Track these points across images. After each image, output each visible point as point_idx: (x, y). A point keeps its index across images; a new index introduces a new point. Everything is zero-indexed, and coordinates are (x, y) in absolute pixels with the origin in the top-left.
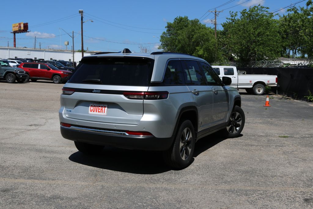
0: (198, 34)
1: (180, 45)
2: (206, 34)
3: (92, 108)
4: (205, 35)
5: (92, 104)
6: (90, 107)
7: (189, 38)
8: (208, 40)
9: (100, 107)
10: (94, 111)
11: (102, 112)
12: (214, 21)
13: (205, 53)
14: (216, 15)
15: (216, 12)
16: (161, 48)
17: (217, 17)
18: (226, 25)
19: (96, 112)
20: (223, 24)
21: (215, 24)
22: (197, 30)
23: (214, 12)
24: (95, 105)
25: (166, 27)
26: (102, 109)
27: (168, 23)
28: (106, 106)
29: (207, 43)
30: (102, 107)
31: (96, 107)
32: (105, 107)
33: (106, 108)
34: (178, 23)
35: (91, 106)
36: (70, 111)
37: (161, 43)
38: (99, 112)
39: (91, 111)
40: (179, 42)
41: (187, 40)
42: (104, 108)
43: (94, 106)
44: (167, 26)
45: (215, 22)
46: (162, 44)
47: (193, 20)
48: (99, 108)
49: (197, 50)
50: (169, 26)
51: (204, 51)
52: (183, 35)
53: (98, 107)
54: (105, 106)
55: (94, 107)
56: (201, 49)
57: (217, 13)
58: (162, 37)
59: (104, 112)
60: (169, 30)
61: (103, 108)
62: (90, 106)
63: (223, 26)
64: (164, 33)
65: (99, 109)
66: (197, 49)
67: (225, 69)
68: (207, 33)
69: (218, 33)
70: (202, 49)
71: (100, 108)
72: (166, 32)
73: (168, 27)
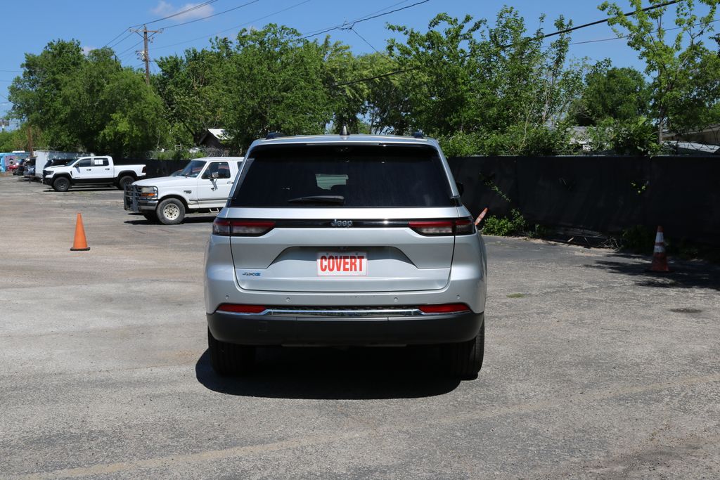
0: (116, 84)
1: (68, 110)
2: (134, 82)
3: (325, 263)
4: (132, 85)
5: (324, 254)
6: (319, 261)
7: (91, 91)
8: (138, 98)
9: (347, 258)
10: (331, 270)
11: (355, 270)
12: (143, 52)
13: (133, 128)
14: (146, 39)
15: (145, 33)
16: (12, 118)
17: (149, 43)
18: (168, 62)
19: (339, 269)
20: (160, 60)
21: (146, 60)
22: (111, 72)
23: (141, 31)
24: (334, 254)
25: (22, 66)
26: (353, 264)
27: (27, 57)
28: (364, 254)
29: (136, 105)
30: (352, 258)
31: (337, 258)
32: (361, 258)
33: (364, 261)
34: (54, 56)
35: (322, 258)
36: (258, 274)
37: (11, 105)
38: (345, 269)
39: (323, 270)
40: (66, 102)
41: (85, 96)
42: (358, 260)
43: (331, 257)
44: (25, 63)
45: (146, 55)
46: (14, 108)
47: (99, 49)
48: (344, 261)
49: (112, 122)
50: (31, 65)
51: (130, 123)
52: (74, 86)
53: (341, 258)
54: (360, 254)
55: (331, 260)
56: (123, 118)
57: (149, 34)
58: (13, 90)
59: (361, 270)
60: (31, 73)
61: (355, 261)
62: (320, 256)
63: (160, 66)
64: (18, 80)
65: (346, 263)
66: (113, 120)
67: (239, 164)
68: (137, 81)
69: (152, 81)
70: (127, 119)
71: (347, 260)
72: (22, 77)
73: (28, 65)
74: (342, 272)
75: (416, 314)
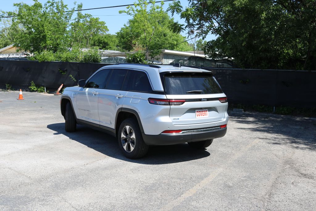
3: (198, 113)
5: (197, 111)
6: (196, 113)
9: (203, 111)
10: (200, 116)
11: (206, 115)
19: (201, 115)
26: (205, 113)
28: (207, 110)
30: (205, 111)
31: (201, 112)
32: (207, 111)
33: (208, 112)
36: (178, 119)
38: (203, 115)
39: (198, 116)
43: (199, 111)
65: (203, 113)
71: (204, 112)
74: (202, 116)
75: (220, 128)
